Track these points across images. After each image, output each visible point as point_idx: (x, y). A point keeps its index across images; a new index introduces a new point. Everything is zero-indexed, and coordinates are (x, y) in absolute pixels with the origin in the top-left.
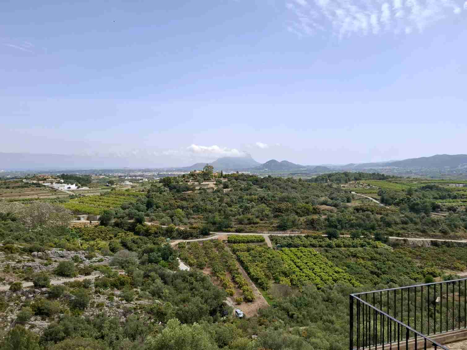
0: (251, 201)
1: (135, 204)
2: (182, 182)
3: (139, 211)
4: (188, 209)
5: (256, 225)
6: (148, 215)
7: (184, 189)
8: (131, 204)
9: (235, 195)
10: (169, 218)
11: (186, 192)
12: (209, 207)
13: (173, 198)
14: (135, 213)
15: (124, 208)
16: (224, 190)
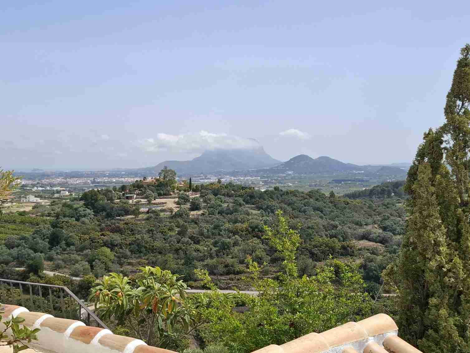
0: (235, 233)
1: (30, 238)
2: (120, 198)
3: (36, 251)
4: (121, 248)
5: (238, 277)
6: (50, 259)
7: (120, 212)
8: (23, 238)
9: (207, 222)
10: (87, 263)
11: (123, 218)
12: (158, 244)
13: (98, 228)
14: (29, 255)
15: (10, 246)
16: (192, 213)
